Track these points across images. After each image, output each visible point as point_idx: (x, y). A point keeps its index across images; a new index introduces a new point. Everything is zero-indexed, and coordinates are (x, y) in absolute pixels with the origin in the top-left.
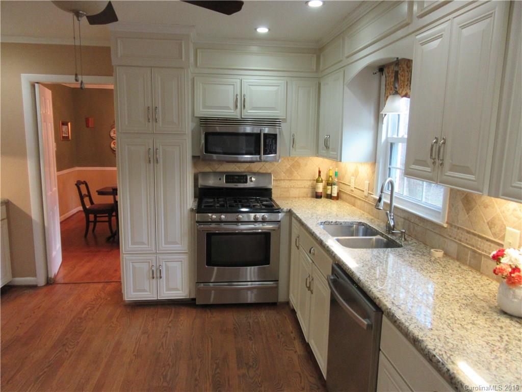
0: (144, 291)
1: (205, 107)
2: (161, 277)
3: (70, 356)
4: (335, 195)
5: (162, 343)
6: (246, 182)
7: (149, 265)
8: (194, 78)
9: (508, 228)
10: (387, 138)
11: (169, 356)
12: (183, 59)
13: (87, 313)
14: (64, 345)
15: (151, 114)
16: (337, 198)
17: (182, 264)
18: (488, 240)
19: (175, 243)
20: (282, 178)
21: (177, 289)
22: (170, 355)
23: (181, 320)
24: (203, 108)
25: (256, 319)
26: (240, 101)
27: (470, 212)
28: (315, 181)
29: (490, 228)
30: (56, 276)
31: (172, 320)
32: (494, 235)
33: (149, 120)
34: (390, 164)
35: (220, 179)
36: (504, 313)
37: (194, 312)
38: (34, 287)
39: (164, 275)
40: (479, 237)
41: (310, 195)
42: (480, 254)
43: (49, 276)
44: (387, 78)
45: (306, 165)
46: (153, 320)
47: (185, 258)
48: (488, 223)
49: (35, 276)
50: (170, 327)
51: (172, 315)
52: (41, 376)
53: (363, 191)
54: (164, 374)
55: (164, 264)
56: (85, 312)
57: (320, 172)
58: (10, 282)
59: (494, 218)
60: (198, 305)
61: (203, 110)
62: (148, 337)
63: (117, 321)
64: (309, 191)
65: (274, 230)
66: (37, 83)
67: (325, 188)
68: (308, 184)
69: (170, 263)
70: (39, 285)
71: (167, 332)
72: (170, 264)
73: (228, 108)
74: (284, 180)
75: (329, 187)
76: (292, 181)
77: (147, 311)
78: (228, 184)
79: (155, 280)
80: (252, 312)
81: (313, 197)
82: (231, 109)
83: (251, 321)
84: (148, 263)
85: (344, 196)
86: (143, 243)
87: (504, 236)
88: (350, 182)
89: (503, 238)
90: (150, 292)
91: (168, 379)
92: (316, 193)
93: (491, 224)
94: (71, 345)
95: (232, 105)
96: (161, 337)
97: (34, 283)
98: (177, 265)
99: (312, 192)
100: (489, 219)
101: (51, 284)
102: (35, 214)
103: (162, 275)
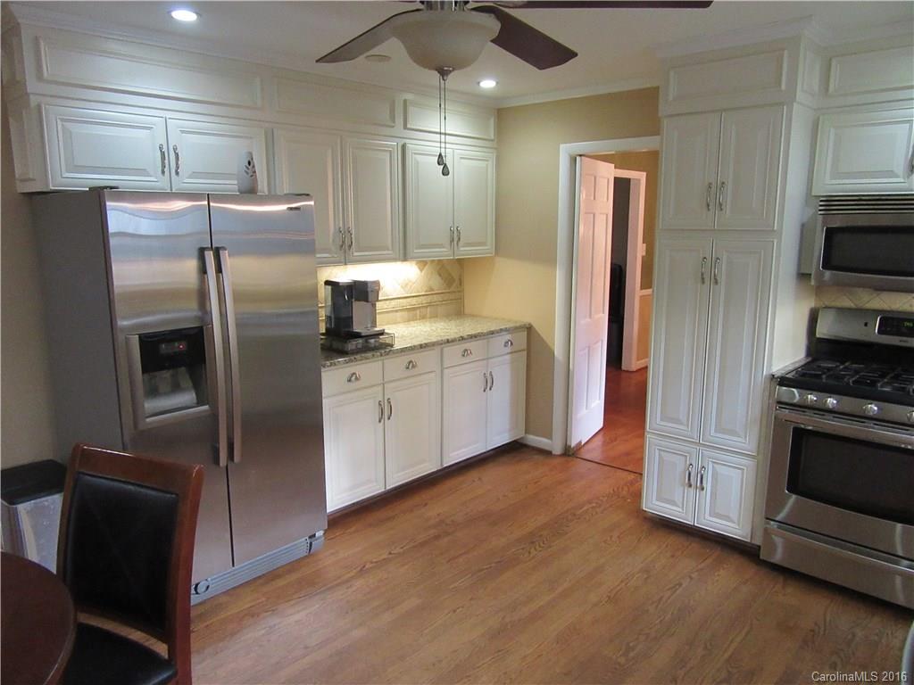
0: (673, 503)
1: (836, 174)
2: (703, 489)
3: (530, 560)
5: (662, 598)
7: (685, 463)
8: (818, 118)
11: (657, 622)
12: (783, 87)
13: (587, 511)
14: (533, 543)
15: (713, 197)
17: (743, 474)
19: (732, 432)
21: (728, 518)
22: (661, 621)
23: (718, 575)
24: (833, 178)
25: (877, 635)
30: (580, 446)
31: (702, 569)
33: (708, 205)
35: (866, 325)
37: (751, 570)
38: (547, 453)
39: (708, 485)
43: (568, 443)
46: (673, 556)
47: (748, 463)
49: (551, 438)
50: (691, 578)
51: (709, 561)
52: (483, 570)
54: (631, 645)
55: (711, 466)
56: (585, 508)
58: (522, 438)
60: (761, 560)
61: (834, 182)
62: (646, 579)
63: (619, 537)
66: (581, 156)
69: (720, 466)
70: (554, 453)
71: (680, 585)
72: (721, 469)
73: (891, 174)
77: (674, 540)
78: (884, 336)
79: (692, 490)
80: (876, 619)
82: (897, 177)
83: (860, 633)
84: (683, 458)
86: (678, 421)
90: (682, 508)
91: (632, 654)
94: (540, 546)
96: (667, 587)
97: (547, 448)
98: (736, 474)
101: (569, 456)
102: (558, 351)
103: (704, 485)
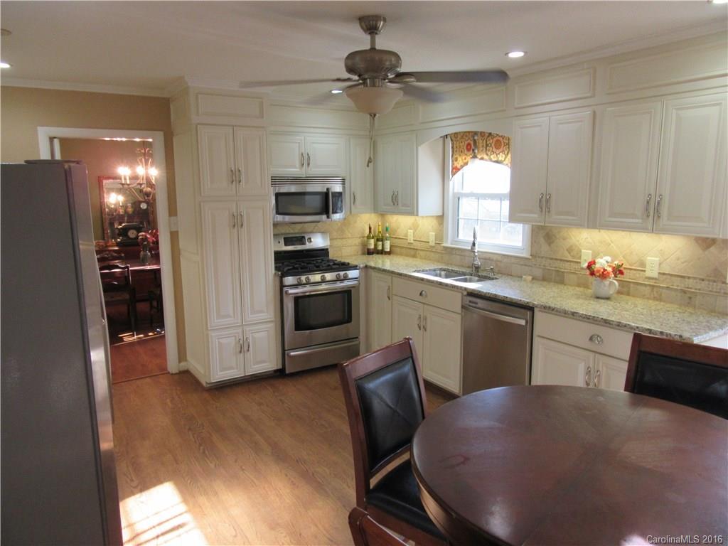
0: (231, 368)
2: (248, 351)
4: (387, 249)
6: (304, 244)
7: (236, 339)
9: (583, 251)
10: (454, 193)
12: (265, 118)
15: (235, 176)
16: (389, 253)
17: (268, 333)
18: (568, 261)
19: (261, 312)
20: (335, 237)
21: (263, 362)
26: (305, 160)
27: (552, 245)
28: (366, 239)
29: (569, 253)
32: (573, 257)
33: (233, 182)
34: (458, 216)
35: (279, 242)
36: (598, 298)
40: (561, 260)
41: (360, 253)
42: (563, 272)
44: (455, 142)
45: (355, 222)
47: (271, 326)
48: (567, 250)
53: (428, 242)
55: (251, 336)
57: (370, 228)
59: (571, 246)
60: (289, 374)
64: (359, 249)
65: (353, 287)
67: (376, 245)
68: (358, 241)
69: (256, 334)
73: (294, 167)
74: (336, 239)
75: (380, 243)
76: (344, 240)
78: (286, 247)
79: (242, 355)
81: (363, 254)
82: (297, 168)
84: (235, 337)
85: (398, 250)
86: (228, 316)
87: (580, 256)
88: (406, 235)
89: (580, 258)
90: (237, 368)
92: (368, 249)
93: (570, 250)
95: (297, 163)
98: (265, 335)
99: (363, 250)
100: (567, 247)
103: (249, 348)
